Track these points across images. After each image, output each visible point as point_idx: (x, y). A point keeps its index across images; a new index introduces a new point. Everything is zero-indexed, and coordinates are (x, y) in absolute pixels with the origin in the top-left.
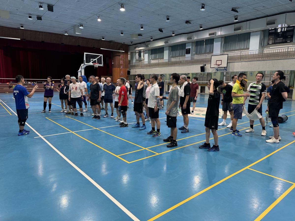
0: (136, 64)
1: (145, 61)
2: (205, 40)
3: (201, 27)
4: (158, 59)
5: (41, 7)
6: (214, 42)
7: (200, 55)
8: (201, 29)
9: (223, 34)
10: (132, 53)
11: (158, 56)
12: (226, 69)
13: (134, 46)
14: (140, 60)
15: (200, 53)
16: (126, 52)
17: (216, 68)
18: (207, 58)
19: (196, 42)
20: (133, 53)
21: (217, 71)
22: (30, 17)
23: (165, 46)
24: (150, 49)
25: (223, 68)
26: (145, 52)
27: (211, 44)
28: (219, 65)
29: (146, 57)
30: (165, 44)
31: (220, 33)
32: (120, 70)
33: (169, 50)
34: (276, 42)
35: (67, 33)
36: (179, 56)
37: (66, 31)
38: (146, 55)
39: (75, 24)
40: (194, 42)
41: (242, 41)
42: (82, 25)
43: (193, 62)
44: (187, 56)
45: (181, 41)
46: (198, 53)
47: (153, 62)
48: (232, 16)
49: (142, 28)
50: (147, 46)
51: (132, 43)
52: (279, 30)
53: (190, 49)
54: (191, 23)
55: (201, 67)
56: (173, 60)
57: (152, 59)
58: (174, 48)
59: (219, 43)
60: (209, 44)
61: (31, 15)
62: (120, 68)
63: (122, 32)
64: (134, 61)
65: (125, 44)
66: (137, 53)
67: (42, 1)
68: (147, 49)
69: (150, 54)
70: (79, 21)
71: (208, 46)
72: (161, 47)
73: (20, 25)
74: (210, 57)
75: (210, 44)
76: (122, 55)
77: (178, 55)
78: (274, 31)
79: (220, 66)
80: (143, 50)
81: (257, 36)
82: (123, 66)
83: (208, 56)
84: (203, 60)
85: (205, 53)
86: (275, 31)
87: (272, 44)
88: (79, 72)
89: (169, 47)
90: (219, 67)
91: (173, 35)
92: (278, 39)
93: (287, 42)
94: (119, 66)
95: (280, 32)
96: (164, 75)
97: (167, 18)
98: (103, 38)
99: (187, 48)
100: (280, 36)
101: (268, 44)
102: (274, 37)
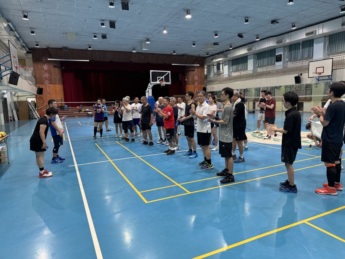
0: (214, 79)
1: (224, 74)
2: (302, 42)
3: (294, 26)
4: (241, 70)
5: (103, 24)
6: (314, 44)
7: (295, 62)
8: (294, 28)
9: (325, 32)
10: (209, 67)
11: (240, 66)
12: (330, 77)
13: (212, 57)
14: (218, 73)
15: (295, 59)
16: (202, 66)
17: (317, 78)
18: (303, 65)
19: (289, 45)
20: (210, 65)
21: (318, 81)
22: (95, 37)
23: (248, 54)
24: (231, 59)
25: (327, 78)
26: (224, 63)
27: (311, 47)
28: (320, 73)
29: (225, 70)
30: (248, 52)
31: (321, 31)
32: (195, 87)
33: (254, 59)
35: (135, 50)
36: (268, 65)
37: (134, 48)
38: (226, 68)
39: (141, 39)
40: (287, 46)
42: (148, 40)
43: (285, 72)
44: (277, 64)
45: (269, 46)
46: (292, 60)
47: (234, 74)
48: (337, 7)
49: (216, 35)
50: (226, 56)
51: (208, 54)
53: (281, 55)
54: (279, 23)
55: (295, 77)
56: (260, 70)
57: (233, 71)
58: (260, 55)
59: (322, 44)
60: (307, 47)
61: (96, 35)
62: (194, 84)
63: (194, 43)
64: (212, 75)
65: (200, 56)
66: (215, 65)
67: (103, 18)
68: (228, 60)
69: (231, 65)
70: (145, 36)
71: (307, 50)
72: (244, 56)
73: (88, 46)
74: (308, 64)
75: (309, 47)
76: (196, 70)
77: (266, 63)
79: (322, 75)
80: (222, 61)
82: (198, 83)
83: (305, 63)
84: (298, 68)
85: (302, 59)
88: (147, 92)
89: (254, 54)
90: (320, 76)
91: (258, 40)
94: (193, 83)
96: (248, 89)
97: (246, 20)
98: (174, 53)
99: (276, 54)
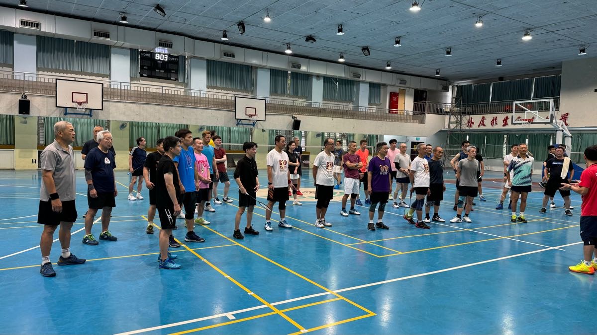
6: (15, 42)
8: (21, 5)
9: (60, 33)
12: (90, 112)
28: (80, 103)
34: (153, 74)
52: (156, 56)
55: (21, 101)
78: (149, 55)
81: (125, 56)
86: (151, 55)
87: (149, 76)
92: (157, 70)
93: (170, 79)
95: (159, 60)
100: (160, 66)
101: (141, 75)
102: (149, 65)
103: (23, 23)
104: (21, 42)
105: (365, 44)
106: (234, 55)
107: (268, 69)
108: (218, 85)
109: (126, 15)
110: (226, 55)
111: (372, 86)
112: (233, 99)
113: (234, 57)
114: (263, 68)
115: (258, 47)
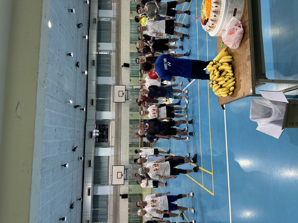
3: (80, 199)
6: (97, 194)
31: (89, 185)
34: (106, 136)
41: (101, 165)
46: (106, 217)
52: (97, 135)
54: (74, 203)
59: (99, 188)
60: (98, 202)
71: (100, 203)
78: (97, 139)
79: (123, 173)
81: (98, 150)
85: (107, 207)
86: (97, 137)
87: (107, 138)
90: (123, 175)
92: (104, 134)
93: (108, 128)
95: (99, 133)
100: (102, 133)
101: (107, 142)
102: (102, 138)
103: (89, 195)
104: (97, 192)
105: (76, 27)
106: (92, 99)
107: (97, 78)
108: (108, 104)
109: (79, 158)
110: (92, 104)
111: (100, 8)
112: (115, 103)
113: (93, 100)
114: (97, 81)
115: (86, 86)
